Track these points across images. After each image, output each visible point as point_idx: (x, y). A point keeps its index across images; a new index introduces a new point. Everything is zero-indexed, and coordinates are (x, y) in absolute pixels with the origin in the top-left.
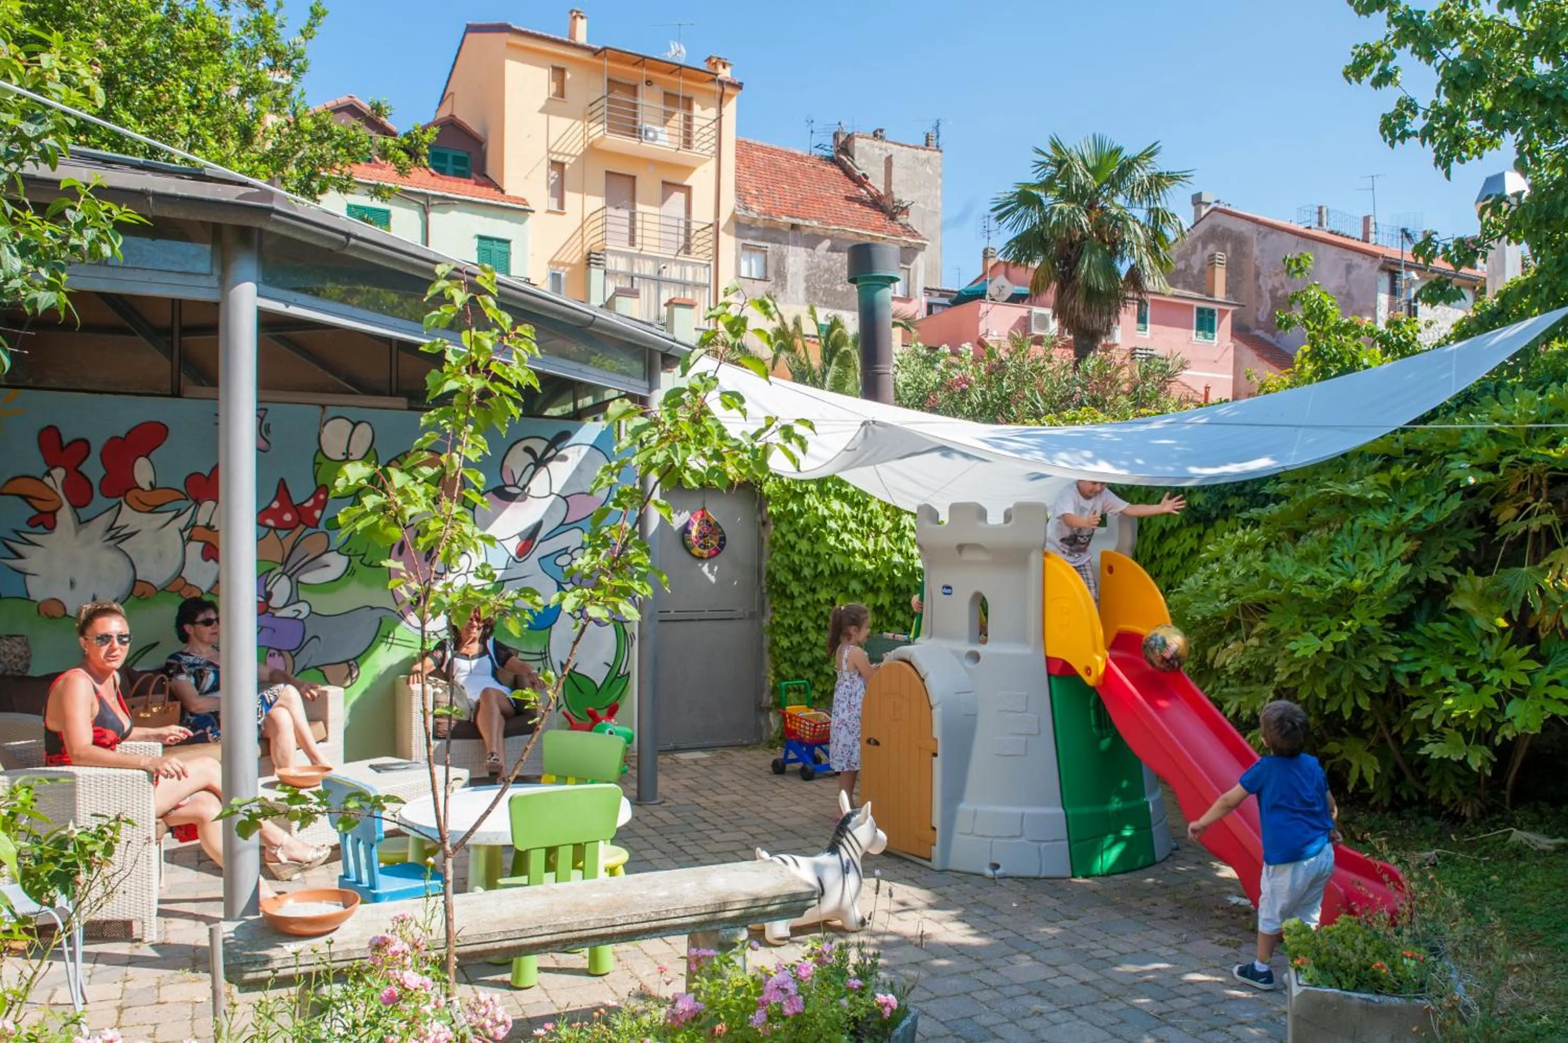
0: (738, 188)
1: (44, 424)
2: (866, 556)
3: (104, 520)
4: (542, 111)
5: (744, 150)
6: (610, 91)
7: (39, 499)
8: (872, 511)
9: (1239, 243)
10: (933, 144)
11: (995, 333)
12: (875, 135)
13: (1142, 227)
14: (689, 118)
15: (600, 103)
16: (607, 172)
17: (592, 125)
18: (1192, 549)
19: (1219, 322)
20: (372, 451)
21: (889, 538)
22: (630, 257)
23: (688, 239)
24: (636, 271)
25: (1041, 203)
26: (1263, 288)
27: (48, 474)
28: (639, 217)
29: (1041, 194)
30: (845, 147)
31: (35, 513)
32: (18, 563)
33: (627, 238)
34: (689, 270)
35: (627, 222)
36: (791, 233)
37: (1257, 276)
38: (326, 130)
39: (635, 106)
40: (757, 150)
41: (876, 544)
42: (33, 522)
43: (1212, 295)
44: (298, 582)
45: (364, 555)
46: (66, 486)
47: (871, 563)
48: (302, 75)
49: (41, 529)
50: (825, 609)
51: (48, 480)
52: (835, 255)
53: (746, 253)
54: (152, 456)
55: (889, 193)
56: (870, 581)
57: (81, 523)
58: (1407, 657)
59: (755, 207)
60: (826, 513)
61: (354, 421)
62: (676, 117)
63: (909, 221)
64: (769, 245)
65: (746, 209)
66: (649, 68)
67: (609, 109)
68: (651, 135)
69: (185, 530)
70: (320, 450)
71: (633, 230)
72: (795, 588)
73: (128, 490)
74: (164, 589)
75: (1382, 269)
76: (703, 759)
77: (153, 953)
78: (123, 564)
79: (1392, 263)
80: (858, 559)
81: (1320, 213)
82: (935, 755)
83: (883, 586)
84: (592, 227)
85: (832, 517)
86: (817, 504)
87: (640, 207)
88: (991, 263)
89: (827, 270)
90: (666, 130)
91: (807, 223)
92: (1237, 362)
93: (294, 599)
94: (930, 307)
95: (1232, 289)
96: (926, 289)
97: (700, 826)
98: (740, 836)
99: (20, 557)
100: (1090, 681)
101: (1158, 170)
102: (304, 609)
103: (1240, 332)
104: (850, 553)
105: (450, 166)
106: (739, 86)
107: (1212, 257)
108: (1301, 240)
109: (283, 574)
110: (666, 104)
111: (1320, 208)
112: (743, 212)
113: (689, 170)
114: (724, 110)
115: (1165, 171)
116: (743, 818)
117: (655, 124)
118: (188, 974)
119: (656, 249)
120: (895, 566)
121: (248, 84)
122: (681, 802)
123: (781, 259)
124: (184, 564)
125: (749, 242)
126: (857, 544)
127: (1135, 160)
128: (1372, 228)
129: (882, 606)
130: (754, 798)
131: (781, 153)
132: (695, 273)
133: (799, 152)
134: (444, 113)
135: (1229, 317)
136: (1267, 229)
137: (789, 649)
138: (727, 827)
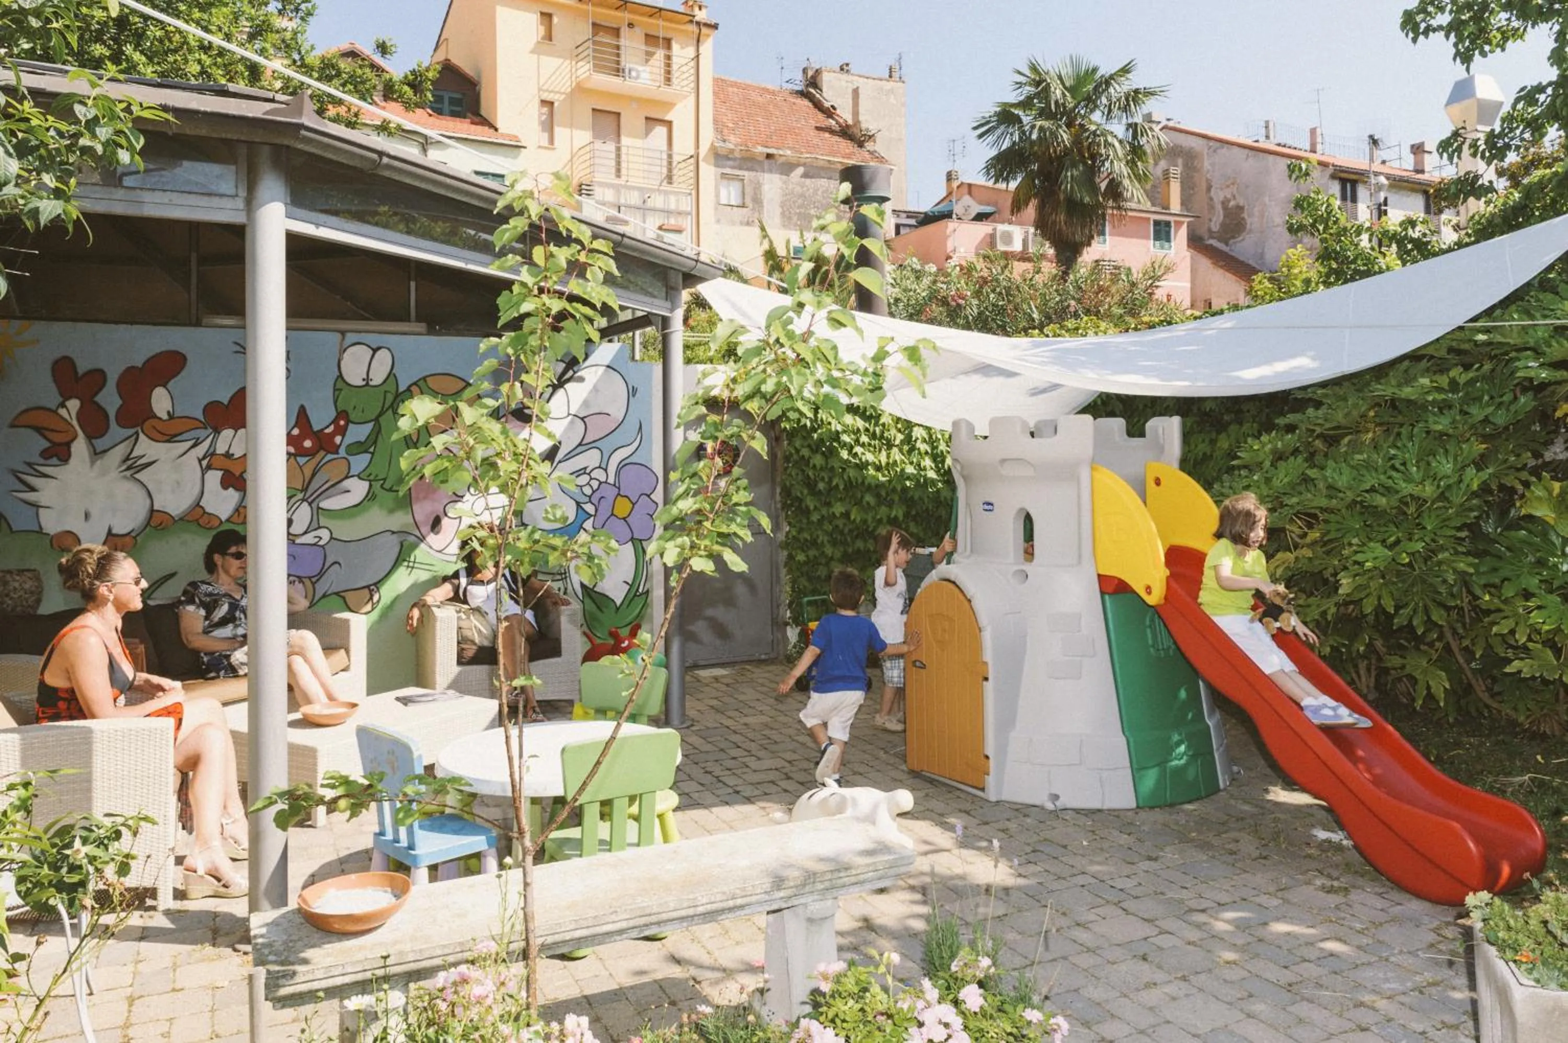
0: (715, 121)
1: (57, 355)
2: (878, 468)
3: (119, 452)
4: (532, 52)
5: (720, 85)
6: (594, 34)
7: (52, 430)
8: (883, 425)
9: (1189, 159)
10: (896, 75)
11: (962, 250)
12: (842, 69)
13: (1121, 142)
14: (668, 58)
15: (586, 45)
16: (594, 110)
17: (581, 64)
18: (1204, 454)
19: (1176, 232)
20: (392, 377)
21: (901, 451)
22: (617, 188)
23: (670, 170)
24: (622, 201)
25: (1020, 121)
26: (1215, 200)
27: (63, 405)
28: (624, 150)
29: (1021, 113)
30: (814, 81)
31: (47, 444)
32: (31, 496)
33: (613, 170)
34: (672, 198)
35: (613, 156)
36: (766, 162)
37: (1209, 188)
38: (333, 67)
39: (618, 47)
40: (732, 86)
41: (888, 457)
42: (46, 454)
43: (1168, 208)
44: (319, 508)
45: (385, 479)
46: (80, 416)
47: (884, 476)
48: (310, 19)
49: (55, 461)
50: (840, 523)
51: (63, 412)
52: (808, 181)
53: (725, 182)
54: (171, 385)
55: (857, 122)
56: (883, 493)
57: (96, 454)
58: (1483, 569)
59: (732, 138)
60: (839, 428)
61: (374, 347)
62: (657, 56)
63: (876, 148)
64: (746, 173)
65: (724, 141)
66: (630, 12)
67: (595, 51)
68: (634, 74)
69: (204, 458)
70: (341, 376)
71: (618, 163)
72: (810, 502)
73: (144, 421)
74: (181, 519)
75: (1333, 177)
76: (723, 676)
77: (169, 925)
78: (140, 494)
79: (1342, 171)
80: (871, 471)
81: (1267, 127)
82: (986, 679)
83: (896, 498)
84: (581, 160)
85: (844, 432)
86: (830, 419)
87: (625, 140)
88: (955, 184)
89: (802, 196)
90: (648, 69)
91: (781, 152)
92: (1194, 271)
93: (315, 525)
94: (898, 227)
95: (1185, 202)
96: (894, 211)
97: (734, 752)
98: (779, 763)
99: (33, 489)
100: (1152, 600)
101: (1134, 87)
102: (325, 534)
103: (1196, 242)
104: (864, 466)
105: (446, 106)
106: (715, 27)
107: (1166, 173)
108: (1251, 153)
109: (303, 500)
110: (646, 44)
111: (1267, 122)
112: (722, 144)
113: (670, 105)
114: (701, 49)
115: (1142, 86)
116: (776, 742)
117: (636, 63)
118: (208, 949)
119: (641, 180)
120: (908, 478)
121: (258, 26)
122: (709, 725)
123: (758, 187)
124: (202, 493)
125: (728, 171)
126: (870, 457)
127: (1112, 77)
128: (1319, 140)
129: (896, 518)
130: (782, 718)
131: (755, 88)
132: (678, 201)
133: (770, 87)
134: (441, 56)
135: (1184, 227)
136: (1218, 144)
137: (806, 563)
138: (761, 754)
